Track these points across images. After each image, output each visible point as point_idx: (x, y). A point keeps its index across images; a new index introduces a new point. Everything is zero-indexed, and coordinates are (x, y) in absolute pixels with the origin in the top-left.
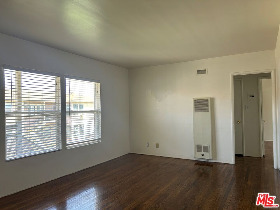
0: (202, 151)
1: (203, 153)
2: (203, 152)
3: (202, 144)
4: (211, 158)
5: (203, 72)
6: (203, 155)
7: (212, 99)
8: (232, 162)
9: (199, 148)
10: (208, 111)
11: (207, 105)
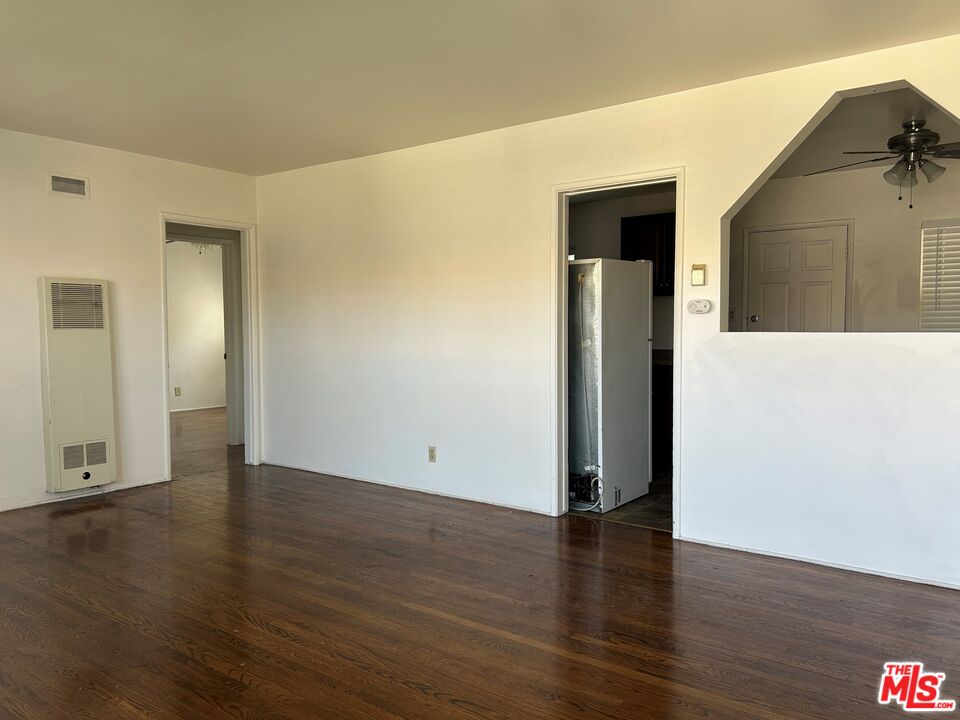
0: (85, 464)
1: (86, 469)
2: (88, 464)
3: (82, 438)
4: (114, 478)
5: (75, 187)
6: (87, 476)
7: (110, 284)
8: (166, 476)
9: (72, 456)
10: (100, 326)
11: (98, 305)
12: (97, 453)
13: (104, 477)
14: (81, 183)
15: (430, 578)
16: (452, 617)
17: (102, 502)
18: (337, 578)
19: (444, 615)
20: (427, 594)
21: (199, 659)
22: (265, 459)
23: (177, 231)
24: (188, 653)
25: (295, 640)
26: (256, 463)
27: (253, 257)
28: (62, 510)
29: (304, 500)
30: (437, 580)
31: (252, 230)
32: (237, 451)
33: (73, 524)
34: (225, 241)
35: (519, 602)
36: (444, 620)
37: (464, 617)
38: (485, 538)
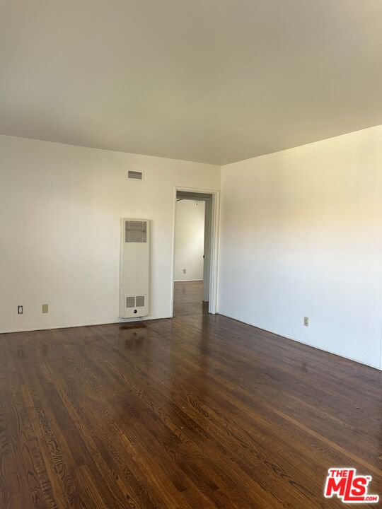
1: (135, 308)
2: (136, 306)
3: (135, 294)
4: (147, 314)
5: (138, 176)
6: (136, 312)
7: (150, 221)
8: (171, 315)
9: (130, 302)
10: (145, 241)
11: (145, 231)
12: (140, 301)
13: (143, 313)
14: (141, 174)
15: (293, 397)
16: (302, 427)
17: (141, 325)
18: (241, 387)
19: (297, 423)
20: (289, 407)
21: (162, 419)
22: (218, 312)
23: (181, 195)
24: (158, 414)
25: (211, 420)
26: (214, 313)
27: (218, 207)
28: (125, 326)
29: (233, 337)
30: (298, 400)
31: (218, 194)
32: (206, 305)
33: (127, 334)
34: (207, 199)
35: (347, 425)
36: (297, 426)
37: (309, 427)
38: (332, 378)
